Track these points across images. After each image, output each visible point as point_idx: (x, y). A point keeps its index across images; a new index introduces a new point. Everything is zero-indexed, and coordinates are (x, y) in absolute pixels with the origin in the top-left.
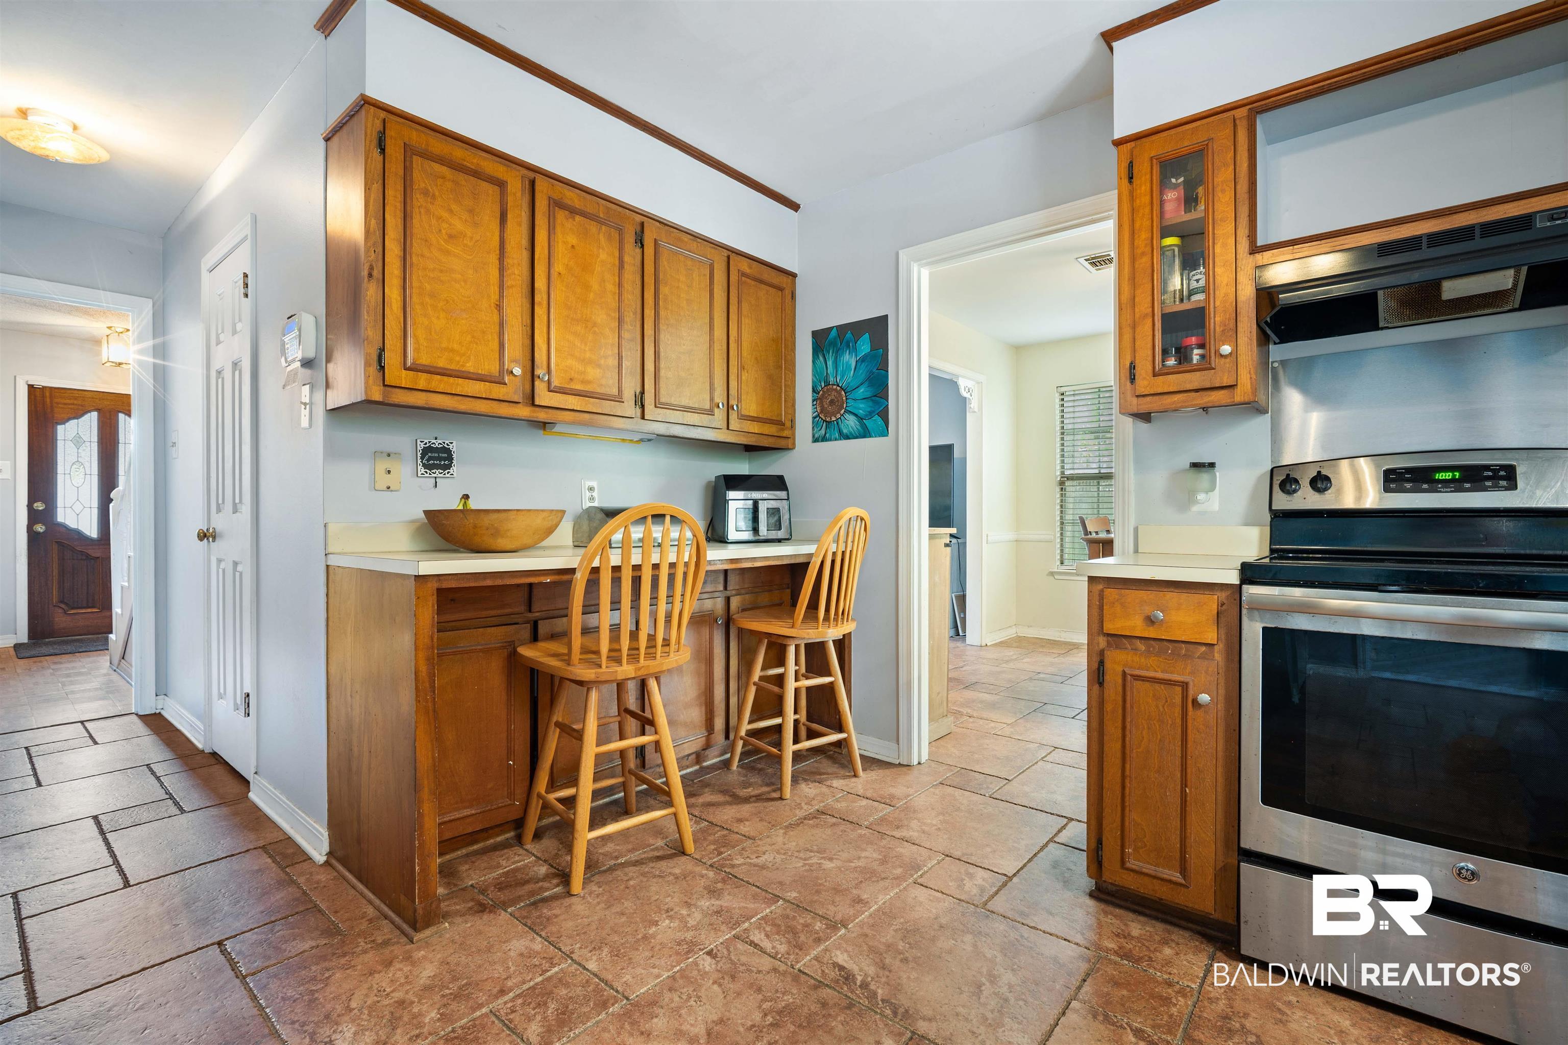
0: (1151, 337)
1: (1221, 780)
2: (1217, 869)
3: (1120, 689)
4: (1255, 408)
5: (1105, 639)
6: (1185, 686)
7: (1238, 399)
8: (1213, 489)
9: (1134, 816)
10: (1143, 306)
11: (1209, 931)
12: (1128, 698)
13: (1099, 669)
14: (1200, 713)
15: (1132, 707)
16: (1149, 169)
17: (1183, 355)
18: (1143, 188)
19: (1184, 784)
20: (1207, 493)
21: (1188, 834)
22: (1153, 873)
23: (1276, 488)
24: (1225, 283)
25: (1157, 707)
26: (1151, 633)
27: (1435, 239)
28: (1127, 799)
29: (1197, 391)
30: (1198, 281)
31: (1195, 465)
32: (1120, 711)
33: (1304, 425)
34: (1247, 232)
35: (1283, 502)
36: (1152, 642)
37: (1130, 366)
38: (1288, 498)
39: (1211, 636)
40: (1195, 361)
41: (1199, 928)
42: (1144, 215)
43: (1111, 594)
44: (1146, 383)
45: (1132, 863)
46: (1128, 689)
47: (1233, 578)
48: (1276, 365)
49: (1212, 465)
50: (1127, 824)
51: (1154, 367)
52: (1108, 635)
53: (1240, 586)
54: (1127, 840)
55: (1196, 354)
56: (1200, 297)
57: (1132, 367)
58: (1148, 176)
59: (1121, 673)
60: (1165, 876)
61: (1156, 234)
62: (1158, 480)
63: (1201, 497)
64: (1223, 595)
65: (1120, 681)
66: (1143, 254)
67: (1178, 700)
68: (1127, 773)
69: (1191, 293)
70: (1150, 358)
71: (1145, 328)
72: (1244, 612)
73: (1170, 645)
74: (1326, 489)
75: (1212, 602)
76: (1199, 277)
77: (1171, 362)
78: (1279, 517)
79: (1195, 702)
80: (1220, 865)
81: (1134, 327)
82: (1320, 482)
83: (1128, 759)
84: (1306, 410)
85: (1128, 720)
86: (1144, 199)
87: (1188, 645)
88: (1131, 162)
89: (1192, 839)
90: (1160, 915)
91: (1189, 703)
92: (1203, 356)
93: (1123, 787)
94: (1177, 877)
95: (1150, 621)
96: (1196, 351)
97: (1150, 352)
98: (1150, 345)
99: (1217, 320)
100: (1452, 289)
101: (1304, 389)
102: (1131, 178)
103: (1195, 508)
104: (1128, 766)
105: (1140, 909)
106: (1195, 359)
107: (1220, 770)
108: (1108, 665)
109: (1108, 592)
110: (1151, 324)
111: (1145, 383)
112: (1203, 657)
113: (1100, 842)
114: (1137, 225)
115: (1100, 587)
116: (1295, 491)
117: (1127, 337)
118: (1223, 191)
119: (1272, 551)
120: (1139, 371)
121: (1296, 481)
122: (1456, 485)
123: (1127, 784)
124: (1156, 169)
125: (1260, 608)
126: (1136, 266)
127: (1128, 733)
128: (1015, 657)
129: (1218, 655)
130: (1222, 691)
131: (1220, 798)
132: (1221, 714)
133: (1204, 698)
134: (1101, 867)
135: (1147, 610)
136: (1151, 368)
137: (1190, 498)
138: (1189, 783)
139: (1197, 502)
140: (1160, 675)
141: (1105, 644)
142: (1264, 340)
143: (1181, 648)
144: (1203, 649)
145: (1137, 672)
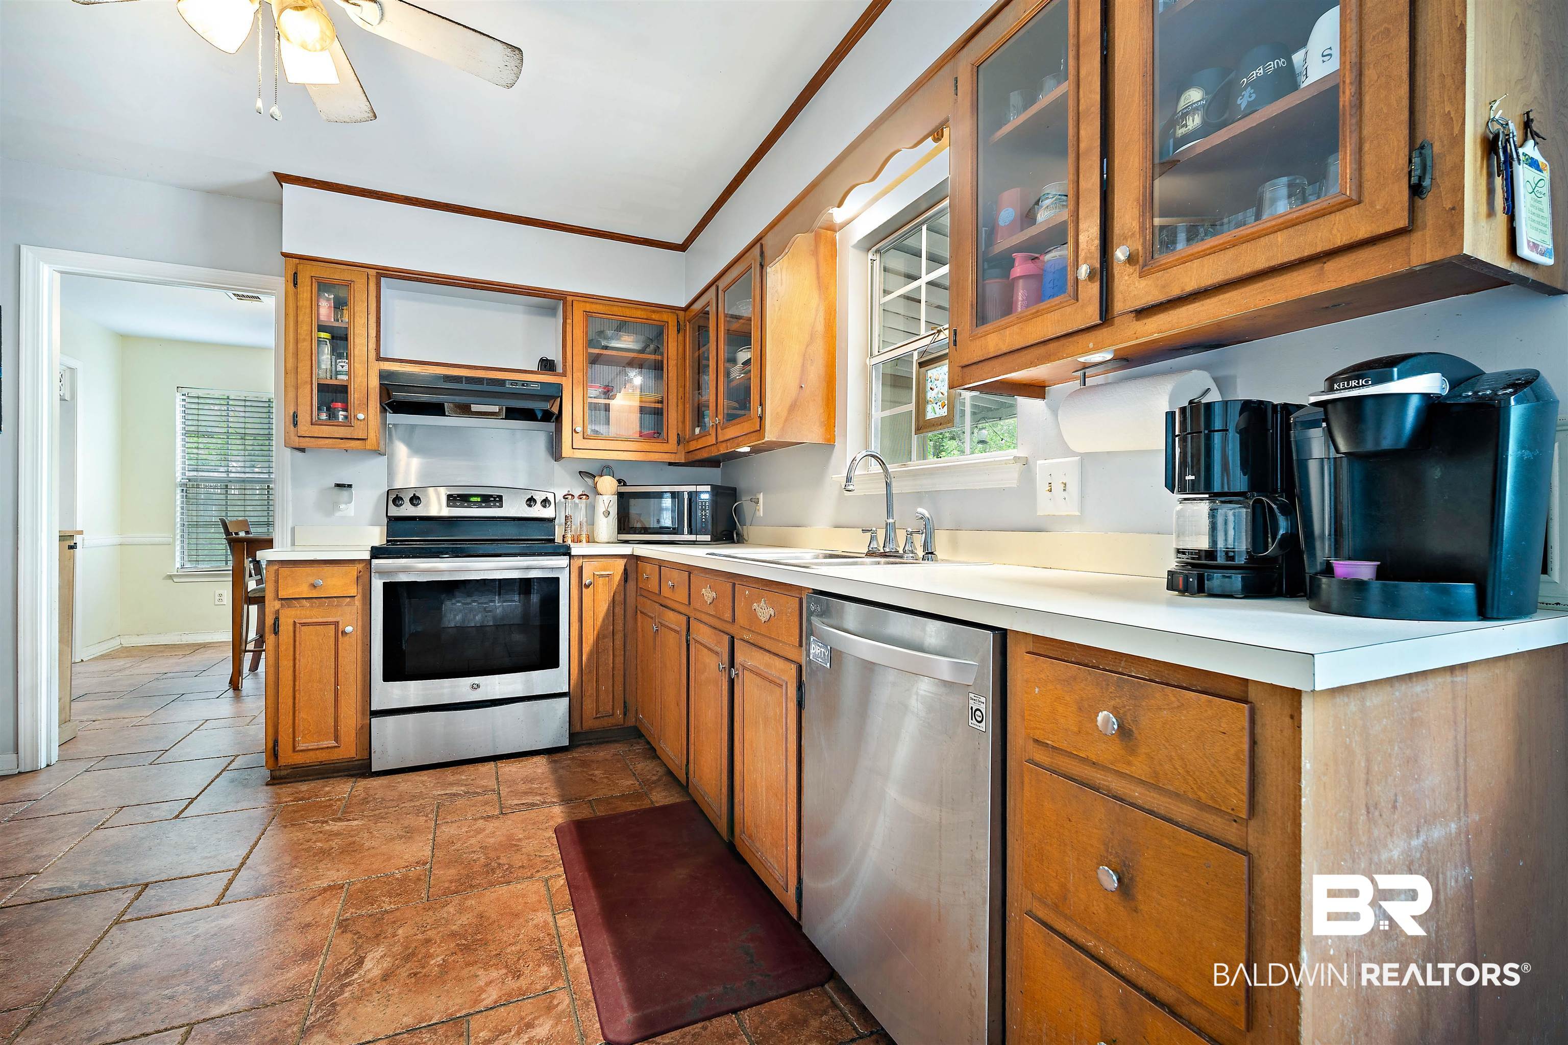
0: (310, 398)
1: (359, 676)
2: (358, 728)
3: (292, 634)
4: (378, 453)
5: (280, 602)
6: (336, 624)
7: (368, 447)
8: (350, 502)
9: (302, 715)
10: (304, 375)
11: (351, 773)
12: (297, 639)
13: (275, 624)
14: (346, 638)
15: (300, 644)
16: (310, 284)
17: (332, 415)
18: (305, 294)
19: (337, 683)
20: (346, 504)
21: (339, 714)
22: (316, 747)
23: (390, 502)
24: (361, 374)
25: (318, 641)
26: (314, 594)
27: (470, 380)
28: (297, 705)
29: (342, 439)
30: (342, 367)
31: (338, 485)
32: (292, 649)
33: (408, 465)
34: (375, 346)
35: (395, 511)
36: (315, 600)
37: (294, 415)
38: (397, 508)
39: (353, 591)
40: (340, 420)
41: (346, 773)
42: (305, 313)
43: (284, 571)
44: (306, 428)
45: (301, 746)
46: (297, 633)
47: (367, 556)
48: (391, 426)
49: (350, 486)
50: (297, 721)
51: (312, 419)
52: (282, 599)
53: (371, 560)
54: (297, 732)
55: (341, 414)
56: (345, 378)
57: (295, 416)
58: (309, 288)
59: (292, 623)
60: (324, 746)
61: (315, 328)
62: (310, 494)
63: (342, 506)
64: (360, 566)
65: (291, 628)
66: (304, 340)
67: (332, 633)
68: (297, 688)
69: (337, 373)
70: (309, 412)
71: (305, 391)
72: (373, 574)
73: (327, 600)
74: (418, 504)
75: (353, 571)
76: (343, 365)
77: (324, 416)
78: (393, 521)
79: (344, 633)
80: (359, 726)
81: (297, 388)
82: (415, 500)
83: (297, 678)
84: (409, 457)
85: (297, 653)
86: (305, 302)
87: (339, 599)
88: (296, 273)
89: (342, 716)
90: (320, 776)
91: (339, 633)
92: (346, 417)
93: (294, 698)
94: (333, 743)
95: (314, 586)
96: (341, 413)
97: (309, 408)
98: (309, 403)
99: (355, 396)
100: (474, 408)
101: (409, 444)
102: (295, 284)
103: (338, 514)
104: (297, 683)
105: (306, 778)
106: (341, 418)
107: (359, 670)
108: (282, 620)
109: (281, 570)
110: (310, 390)
111: (304, 427)
112: (348, 604)
113: (276, 743)
114: (300, 319)
115: (276, 567)
116: (401, 505)
117: (292, 394)
118: (361, 317)
119: (388, 541)
120: (300, 419)
121: (402, 499)
122: (479, 505)
123: (297, 695)
124: (315, 285)
125: (381, 573)
126: (299, 347)
127: (297, 661)
128: (128, 665)
129: (358, 602)
130: (360, 623)
131: (359, 687)
132: (359, 637)
133: (349, 629)
134: (277, 758)
135: (311, 580)
136: (309, 419)
137: (335, 506)
138: (339, 683)
139: (339, 510)
140: (321, 620)
141: (280, 606)
142: (383, 410)
143: (334, 601)
144: (349, 599)
145: (302, 621)
